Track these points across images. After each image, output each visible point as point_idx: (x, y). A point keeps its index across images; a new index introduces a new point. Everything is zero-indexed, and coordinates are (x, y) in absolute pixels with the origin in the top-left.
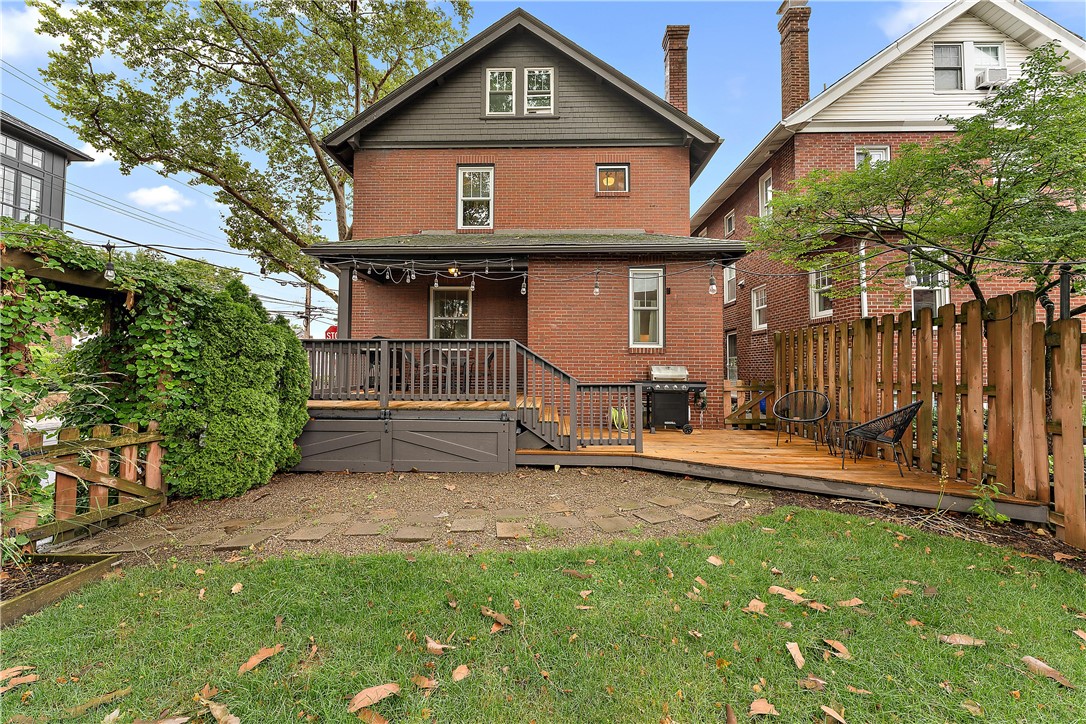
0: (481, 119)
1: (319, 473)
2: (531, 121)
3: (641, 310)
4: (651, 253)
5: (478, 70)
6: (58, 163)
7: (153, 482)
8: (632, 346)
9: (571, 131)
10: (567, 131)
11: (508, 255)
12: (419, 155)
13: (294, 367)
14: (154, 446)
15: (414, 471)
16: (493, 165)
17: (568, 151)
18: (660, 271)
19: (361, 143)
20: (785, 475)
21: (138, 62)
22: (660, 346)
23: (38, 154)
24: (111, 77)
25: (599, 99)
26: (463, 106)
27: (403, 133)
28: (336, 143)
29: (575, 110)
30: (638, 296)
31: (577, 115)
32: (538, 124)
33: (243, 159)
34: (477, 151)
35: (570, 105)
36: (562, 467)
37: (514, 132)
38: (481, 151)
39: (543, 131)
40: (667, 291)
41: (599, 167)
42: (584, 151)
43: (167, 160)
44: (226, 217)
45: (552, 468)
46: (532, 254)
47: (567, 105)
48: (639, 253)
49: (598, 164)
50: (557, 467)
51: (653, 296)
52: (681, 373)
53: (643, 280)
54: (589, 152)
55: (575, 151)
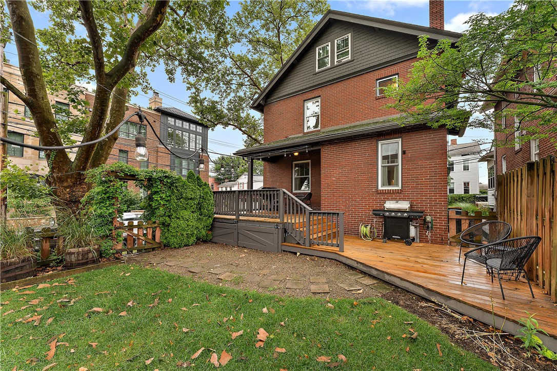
0: (314, 75)
1: (215, 243)
2: (339, 67)
3: (388, 166)
4: (392, 130)
5: (313, 50)
6: (206, 129)
7: (157, 240)
8: (380, 188)
9: (360, 65)
10: (358, 66)
11: (305, 145)
12: (287, 101)
13: (205, 202)
14: (158, 228)
15: (244, 247)
16: (320, 96)
17: (359, 77)
18: (400, 140)
19: (266, 102)
20: (402, 279)
21: (214, 90)
22: (400, 188)
23: (201, 128)
24: (205, 98)
25: (378, 40)
26: (305, 71)
27: (281, 92)
28: (255, 105)
29: (363, 52)
30: (384, 158)
31: (364, 55)
32: (344, 67)
33: (252, 115)
34: (312, 91)
35: (360, 50)
36: (301, 254)
37: (330, 76)
38: (314, 91)
39: (345, 71)
40: (404, 153)
41: (378, 81)
42: (369, 74)
43: (222, 124)
44: (245, 140)
45: (296, 254)
46: (322, 142)
47: (358, 51)
48: (384, 131)
49: (377, 80)
50: (298, 254)
51: (395, 156)
52: (405, 205)
53: (389, 147)
54: (371, 74)
55: (363, 76)
